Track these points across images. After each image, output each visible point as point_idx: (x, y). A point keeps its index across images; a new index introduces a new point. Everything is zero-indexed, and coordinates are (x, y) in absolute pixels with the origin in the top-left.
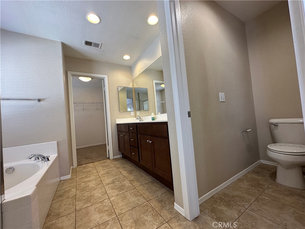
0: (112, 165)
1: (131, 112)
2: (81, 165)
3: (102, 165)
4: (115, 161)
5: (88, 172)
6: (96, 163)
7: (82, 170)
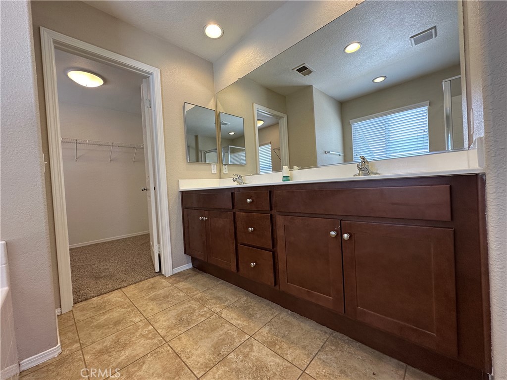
0: (182, 294)
1: (212, 166)
2: (86, 300)
3: (152, 294)
4: (180, 281)
5: (117, 323)
6: (131, 290)
7: (92, 318)
